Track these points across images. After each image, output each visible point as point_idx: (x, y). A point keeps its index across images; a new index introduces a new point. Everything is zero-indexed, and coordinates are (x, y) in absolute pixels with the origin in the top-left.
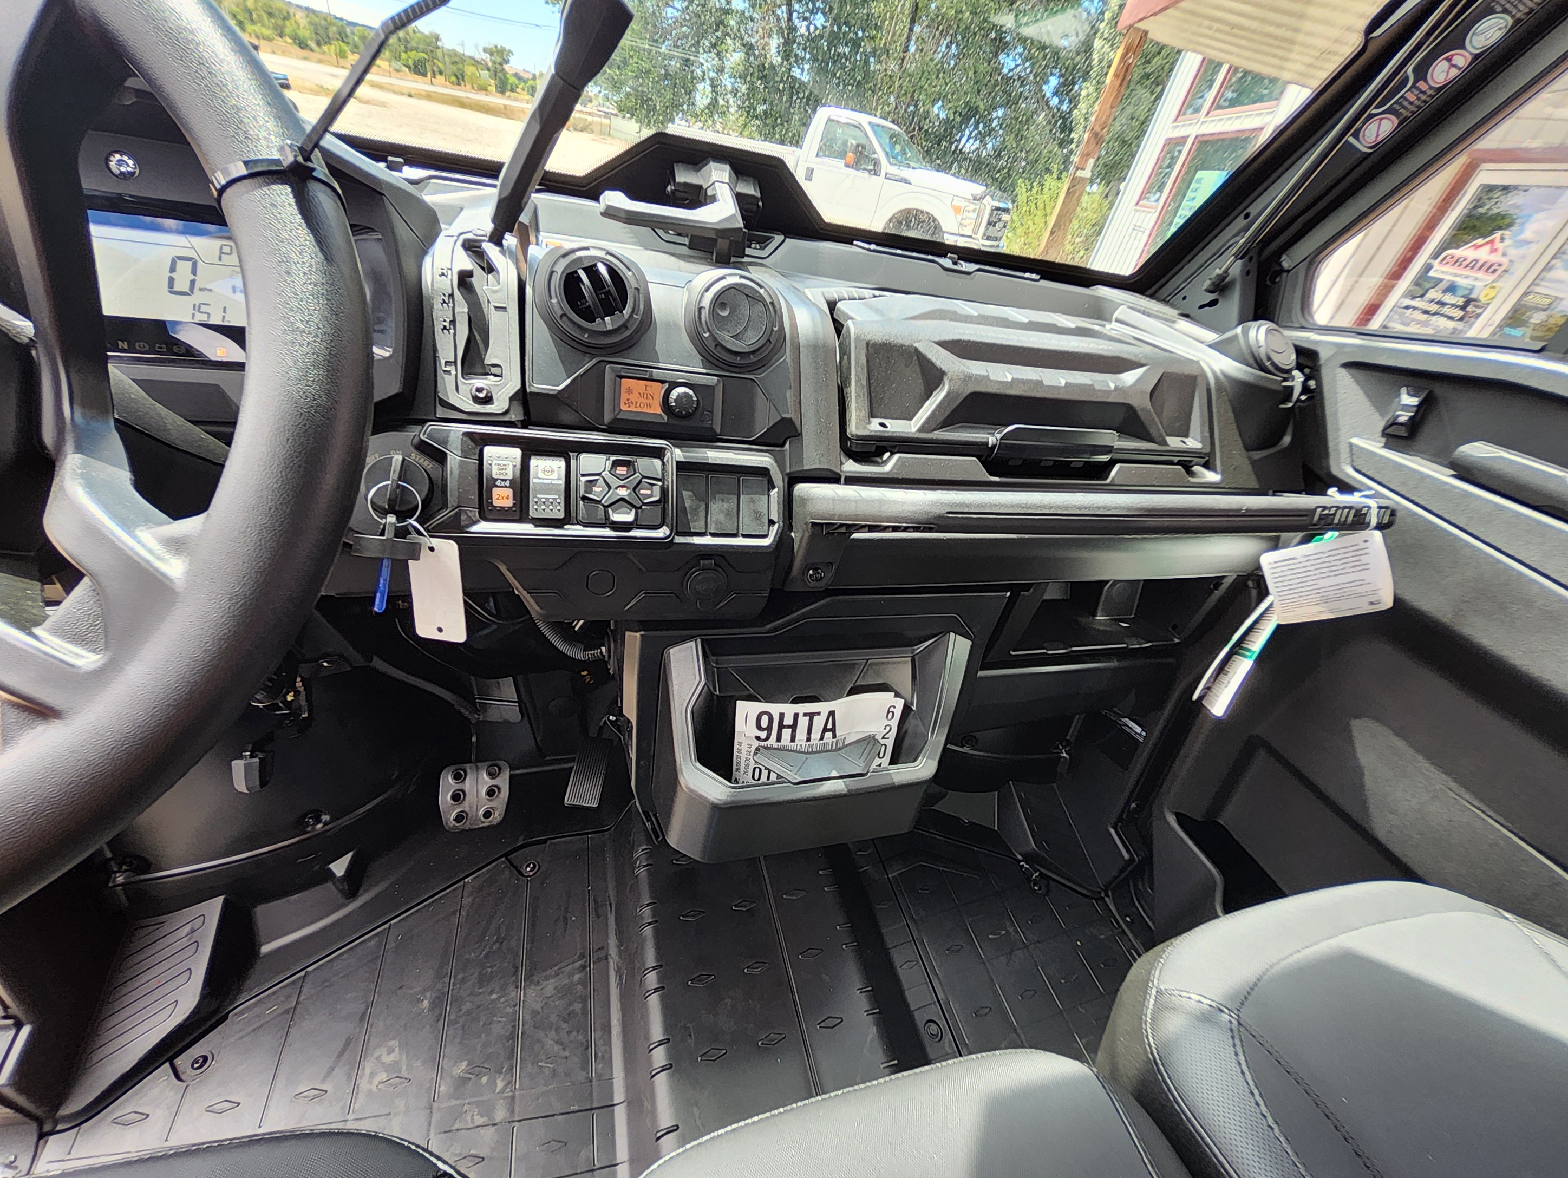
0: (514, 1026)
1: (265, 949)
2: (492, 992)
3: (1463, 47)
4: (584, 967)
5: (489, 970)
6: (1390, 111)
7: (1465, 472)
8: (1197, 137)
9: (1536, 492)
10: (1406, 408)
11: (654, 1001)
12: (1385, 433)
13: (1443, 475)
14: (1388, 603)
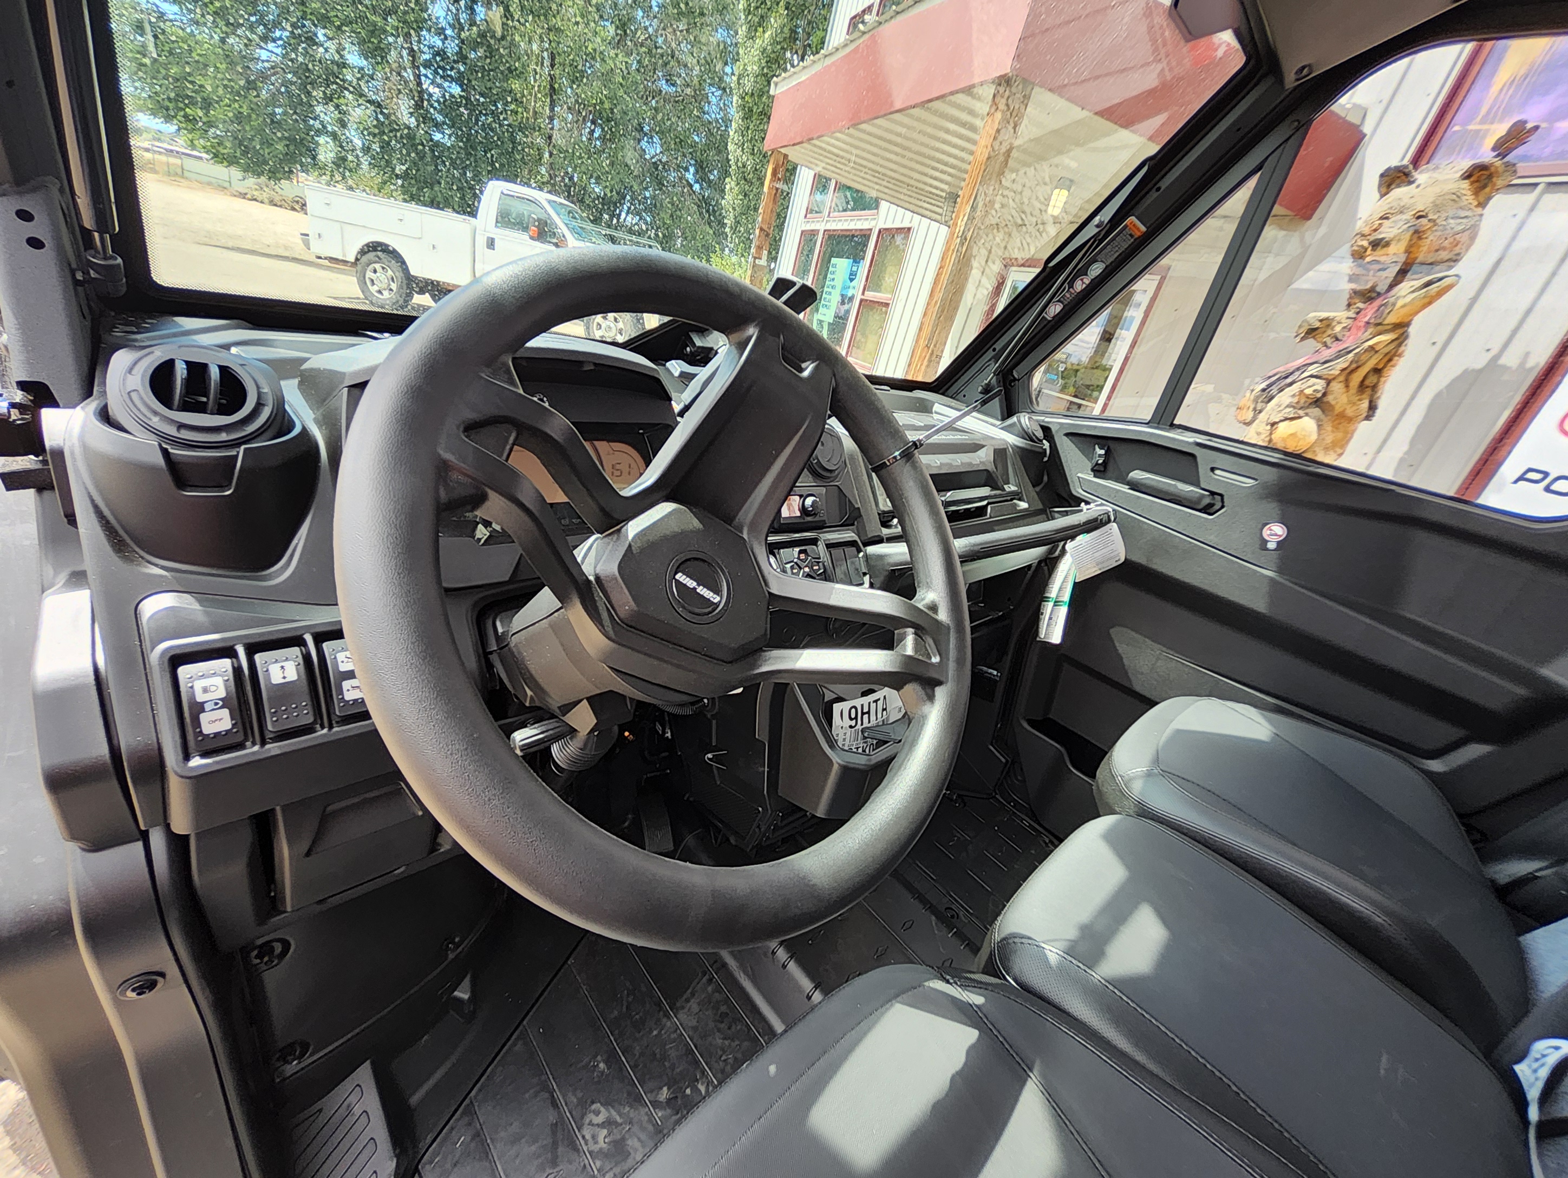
0: (685, 1045)
1: (414, 1100)
2: (651, 1031)
3: (1086, 274)
4: (710, 980)
5: (637, 1017)
6: (1059, 301)
7: (1135, 486)
8: (825, 231)
9: (1166, 493)
10: (1100, 456)
11: (792, 966)
12: (1092, 470)
13: (1125, 489)
14: (1123, 560)
